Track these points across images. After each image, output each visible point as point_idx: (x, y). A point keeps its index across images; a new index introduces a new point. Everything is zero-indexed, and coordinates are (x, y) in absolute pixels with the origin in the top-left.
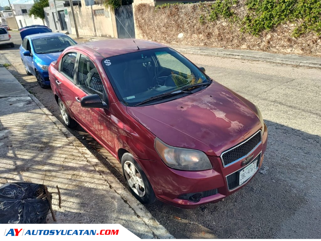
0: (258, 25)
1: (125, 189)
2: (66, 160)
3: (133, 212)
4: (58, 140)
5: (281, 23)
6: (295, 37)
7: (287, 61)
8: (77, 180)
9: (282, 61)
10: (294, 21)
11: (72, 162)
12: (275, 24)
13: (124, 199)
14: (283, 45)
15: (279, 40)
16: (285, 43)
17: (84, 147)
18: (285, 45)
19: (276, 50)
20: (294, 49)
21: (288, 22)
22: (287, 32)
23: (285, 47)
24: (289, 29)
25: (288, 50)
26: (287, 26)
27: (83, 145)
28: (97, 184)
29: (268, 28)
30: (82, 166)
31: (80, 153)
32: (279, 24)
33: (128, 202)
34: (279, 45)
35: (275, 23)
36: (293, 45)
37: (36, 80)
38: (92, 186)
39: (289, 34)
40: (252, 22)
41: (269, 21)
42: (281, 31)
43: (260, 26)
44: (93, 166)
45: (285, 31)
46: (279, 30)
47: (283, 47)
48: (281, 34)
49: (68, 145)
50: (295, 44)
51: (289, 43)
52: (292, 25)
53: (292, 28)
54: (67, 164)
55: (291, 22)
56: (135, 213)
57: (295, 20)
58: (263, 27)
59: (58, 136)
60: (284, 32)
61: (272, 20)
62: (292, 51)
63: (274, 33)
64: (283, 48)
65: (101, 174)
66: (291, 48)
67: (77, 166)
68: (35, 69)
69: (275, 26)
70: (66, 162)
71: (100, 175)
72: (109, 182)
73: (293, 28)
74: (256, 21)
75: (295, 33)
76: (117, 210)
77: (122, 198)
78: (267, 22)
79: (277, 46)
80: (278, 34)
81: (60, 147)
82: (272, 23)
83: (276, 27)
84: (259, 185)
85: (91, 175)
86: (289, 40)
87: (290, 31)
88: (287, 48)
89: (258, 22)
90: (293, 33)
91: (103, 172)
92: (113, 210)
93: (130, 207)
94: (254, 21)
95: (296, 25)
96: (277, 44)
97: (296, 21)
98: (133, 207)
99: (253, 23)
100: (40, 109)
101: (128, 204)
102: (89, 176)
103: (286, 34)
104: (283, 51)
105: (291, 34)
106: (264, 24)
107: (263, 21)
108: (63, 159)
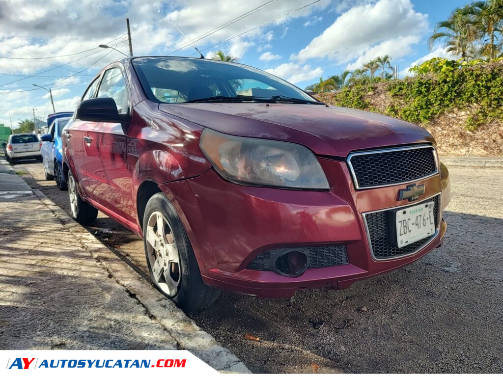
0: (409, 117)
1: (141, 279)
2: (43, 245)
3: (143, 309)
4: (45, 226)
5: (445, 112)
6: (470, 130)
7: (464, 161)
8: (44, 266)
9: (454, 162)
10: (464, 107)
11: (53, 247)
12: (435, 114)
13: (131, 291)
14: (453, 144)
15: (446, 136)
16: (456, 141)
17: (87, 232)
18: (456, 144)
19: (443, 153)
20: (471, 149)
21: (455, 110)
22: (456, 124)
23: (457, 146)
24: (460, 120)
25: (461, 150)
26: (455, 115)
27: (86, 231)
28: (82, 271)
29: (425, 120)
30: (69, 251)
31: (75, 239)
32: (442, 113)
33: (137, 296)
34: (446, 144)
35: (435, 112)
36: (469, 143)
37: (56, 184)
38: (71, 273)
39: (461, 127)
40: (400, 114)
41: (426, 110)
42: (446, 123)
43: (412, 119)
44: (91, 252)
45: (453, 123)
46: (443, 123)
47: (453, 146)
48: (447, 127)
49: (59, 230)
50: (471, 140)
51: (461, 141)
52: (463, 113)
53: (463, 117)
54: (40, 249)
55: (460, 109)
56: (147, 312)
57: (467, 106)
58: (418, 119)
59: (49, 222)
60: (451, 125)
61: (430, 108)
62: (468, 151)
63: (436, 127)
64: (453, 148)
65: (101, 260)
66: (467, 148)
67: (59, 251)
68: (55, 159)
69: (436, 116)
70: (41, 246)
71: (97, 262)
72: (110, 270)
73: (465, 117)
74: (405, 112)
75: (470, 124)
76: (106, 306)
77: (127, 291)
78: (422, 113)
79: (443, 145)
80: (442, 128)
81: (41, 232)
82: (431, 112)
83: (438, 118)
84: (446, 287)
85: (78, 261)
86: (462, 135)
87: (460, 122)
88: (459, 147)
89: (408, 112)
90: (466, 124)
91: (106, 259)
92: (96, 305)
93: (139, 303)
94: (403, 111)
95: (468, 112)
96: (444, 144)
97: (469, 108)
98: (146, 303)
99: (402, 115)
100: (40, 200)
101: (137, 299)
102: (74, 263)
103: (455, 127)
104: (454, 152)
105: (463, 126)
106: (418, 115)
107: (417, 110)
108: (36, 244)
